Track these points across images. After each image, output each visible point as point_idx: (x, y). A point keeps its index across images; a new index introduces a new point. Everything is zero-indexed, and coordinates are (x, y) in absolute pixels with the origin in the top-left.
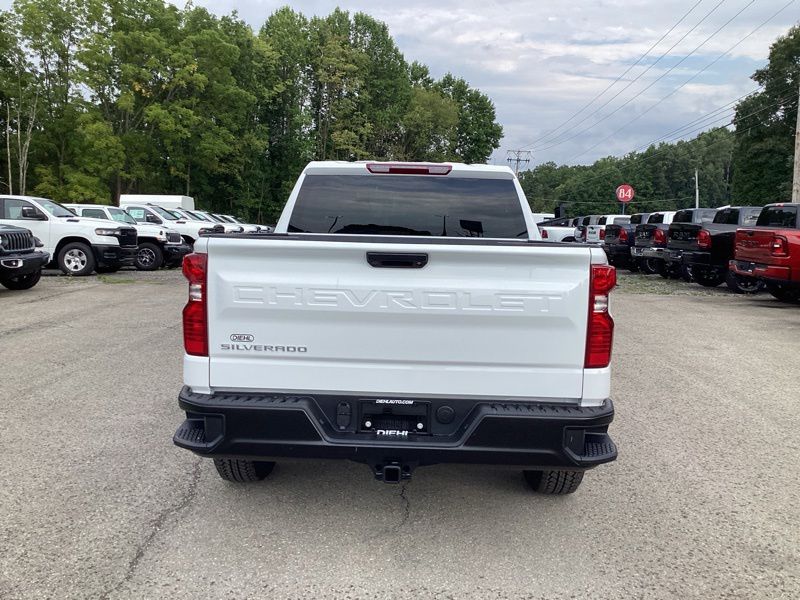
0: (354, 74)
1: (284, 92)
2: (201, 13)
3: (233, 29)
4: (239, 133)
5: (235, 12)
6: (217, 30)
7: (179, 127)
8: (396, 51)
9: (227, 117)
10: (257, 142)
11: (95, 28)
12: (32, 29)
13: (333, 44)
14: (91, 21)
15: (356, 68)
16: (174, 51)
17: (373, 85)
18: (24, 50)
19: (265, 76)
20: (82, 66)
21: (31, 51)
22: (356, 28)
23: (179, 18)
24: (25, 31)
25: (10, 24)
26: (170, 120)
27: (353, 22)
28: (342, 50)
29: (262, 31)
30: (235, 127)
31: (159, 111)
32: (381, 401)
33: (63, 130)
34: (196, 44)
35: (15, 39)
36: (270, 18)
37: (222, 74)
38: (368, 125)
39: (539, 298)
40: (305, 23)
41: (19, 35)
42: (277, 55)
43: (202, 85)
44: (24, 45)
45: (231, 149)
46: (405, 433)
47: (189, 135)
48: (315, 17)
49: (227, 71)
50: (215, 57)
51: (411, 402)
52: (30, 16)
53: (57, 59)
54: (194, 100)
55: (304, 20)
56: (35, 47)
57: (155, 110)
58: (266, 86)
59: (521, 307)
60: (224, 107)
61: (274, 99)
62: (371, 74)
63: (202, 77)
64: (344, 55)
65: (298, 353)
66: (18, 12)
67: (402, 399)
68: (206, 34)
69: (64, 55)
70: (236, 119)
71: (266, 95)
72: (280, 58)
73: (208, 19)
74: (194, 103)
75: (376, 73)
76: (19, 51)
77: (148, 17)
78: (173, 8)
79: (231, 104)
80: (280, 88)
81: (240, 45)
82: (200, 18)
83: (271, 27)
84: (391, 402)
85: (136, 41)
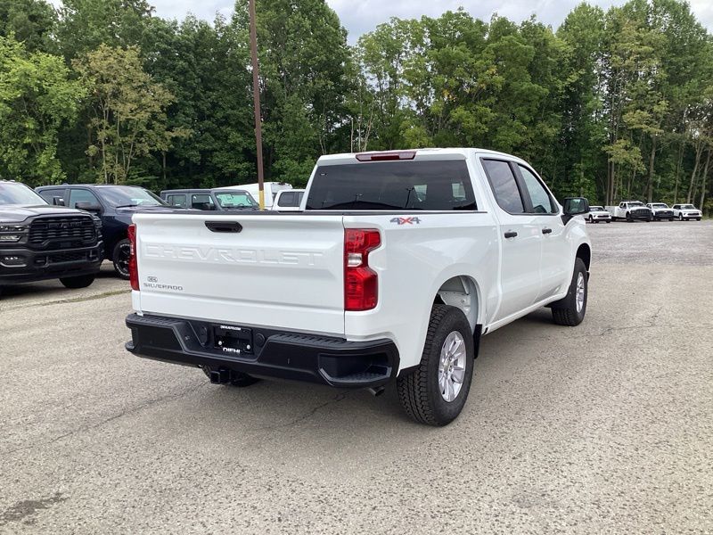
0: (649, 55)
1: (577, 81)
2: (503, 22)
3: (532, 31)
4: (533, 123)
5: (533, 16)
6: (515, 35)
7: (479, 124)
8: (698, 26)
9: (520, 111)
10: (549, 131)
11: (417, 50)
12: (372, 59)
13: (629, 29)
14: (414, 45)
15: (651, 49)
16: (477, 59)
17: (671, 63)
18: (366, 75)
19: (561, 69)
20: (405, 82)
21: (371, 76)
22: (655, 11)
23: (484, 30)
24: (367, 60)
25: (356, 56)
26: (472, 119)
27: (652, 5)
28: (637, 34)
29: (560, 29)
30: (527, 118)
31: (463, 112)
32: (223, 327)
33: (390, 135)
34: (496, 50)
35: (360, 67)
36: (569, 16)
37: (518, 74)
38: (663, 103)
39: (308, 254)
40: (601, 15)
41: (362, 64)
42: (571, 49)
43: (500, 85)
44: (366, 71)
45: (523, 138)
46: (238, 351)
47: (487, 130)
48: (613, 7)
49: (524, 70)
50: (512, 59)
51: (239, 329)
52: (369, 48)
53: (388, 78)
54: (493, 100)
55: (600, 12)
56: (373, 72)
57: (460, 112)
58: (561, 78)
59: (297, 261)
60: (519, 102)
61: (566, 88)
62: (669, 52)
63: (499, 78)
64: (638, 38)
65: (176, 289)
66: (362, 46)
67: (235, 326)
68: (505, 40)
69: (394, 76)
70: (529, 111)
71: (560, 87)
72: (575, 51)
73: (509, 26)
74: (494, 102)
75: (675, 50)
76: (362, 77)
77: (458, 33)
78: (479, 23)
79: (525, 98)
80: (574, 78)
81: (536, 45)
82: (502, 27)
83: (569, 24)
84: (229, 328)
85: (447, 55)
